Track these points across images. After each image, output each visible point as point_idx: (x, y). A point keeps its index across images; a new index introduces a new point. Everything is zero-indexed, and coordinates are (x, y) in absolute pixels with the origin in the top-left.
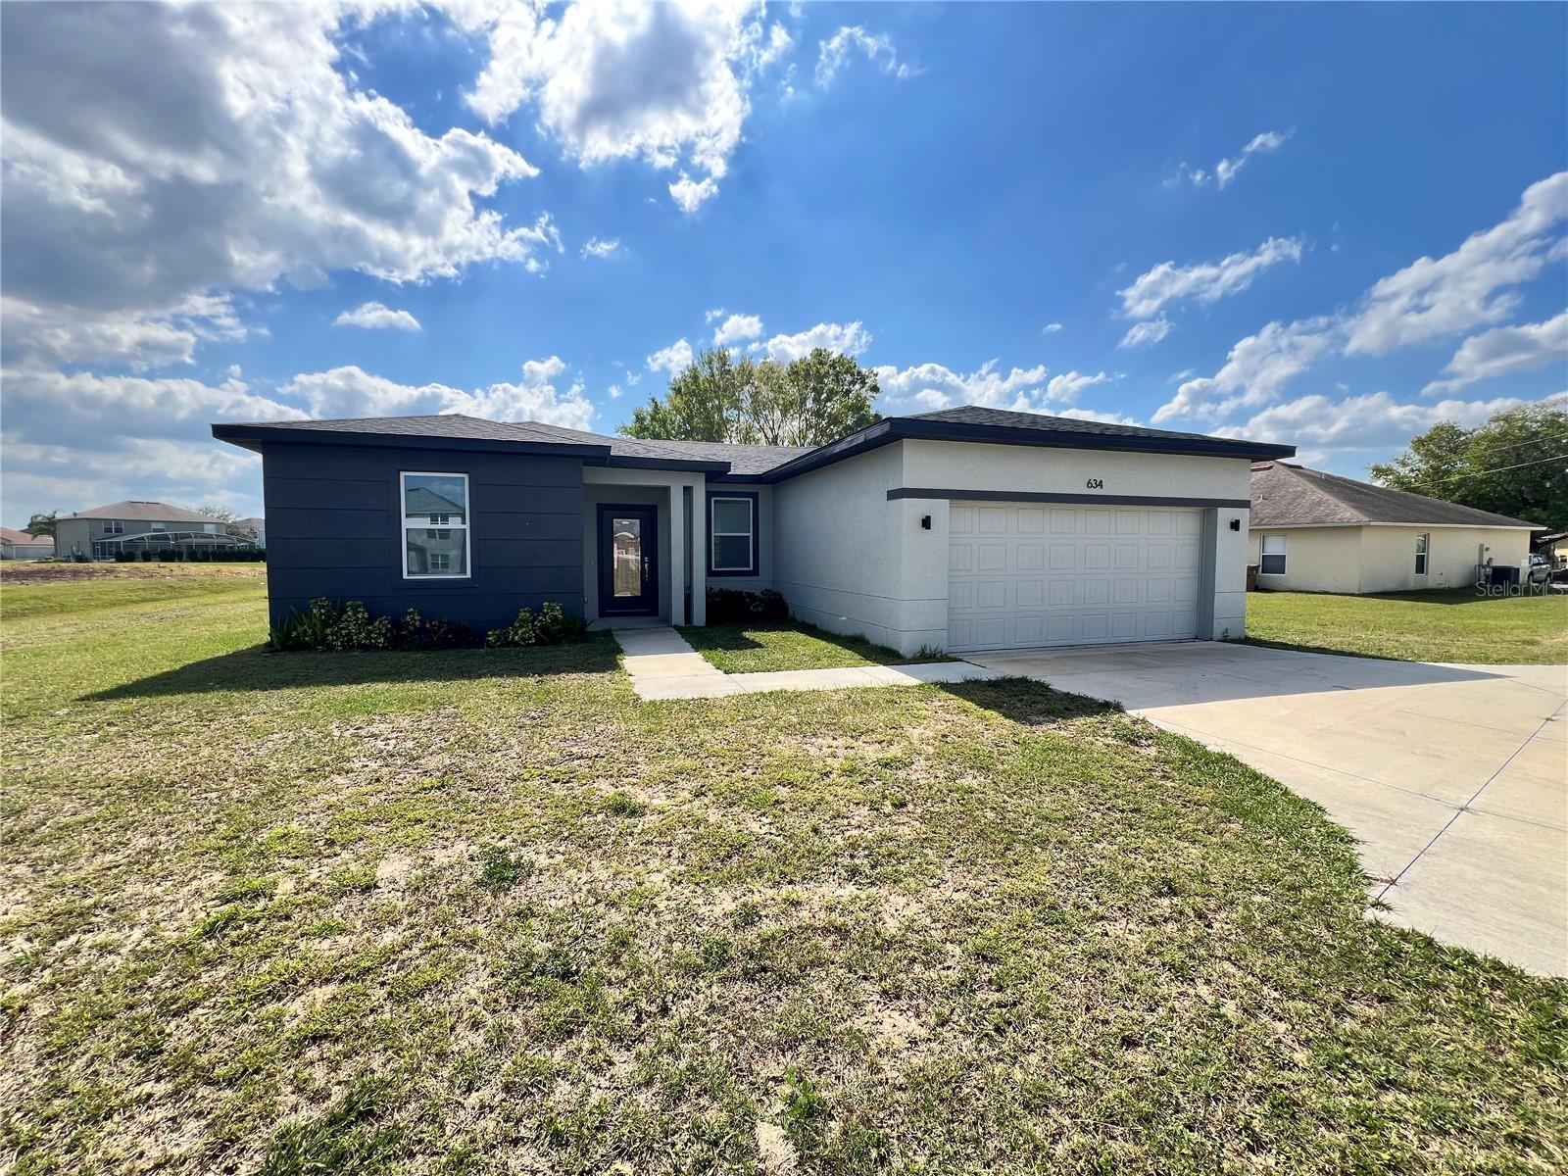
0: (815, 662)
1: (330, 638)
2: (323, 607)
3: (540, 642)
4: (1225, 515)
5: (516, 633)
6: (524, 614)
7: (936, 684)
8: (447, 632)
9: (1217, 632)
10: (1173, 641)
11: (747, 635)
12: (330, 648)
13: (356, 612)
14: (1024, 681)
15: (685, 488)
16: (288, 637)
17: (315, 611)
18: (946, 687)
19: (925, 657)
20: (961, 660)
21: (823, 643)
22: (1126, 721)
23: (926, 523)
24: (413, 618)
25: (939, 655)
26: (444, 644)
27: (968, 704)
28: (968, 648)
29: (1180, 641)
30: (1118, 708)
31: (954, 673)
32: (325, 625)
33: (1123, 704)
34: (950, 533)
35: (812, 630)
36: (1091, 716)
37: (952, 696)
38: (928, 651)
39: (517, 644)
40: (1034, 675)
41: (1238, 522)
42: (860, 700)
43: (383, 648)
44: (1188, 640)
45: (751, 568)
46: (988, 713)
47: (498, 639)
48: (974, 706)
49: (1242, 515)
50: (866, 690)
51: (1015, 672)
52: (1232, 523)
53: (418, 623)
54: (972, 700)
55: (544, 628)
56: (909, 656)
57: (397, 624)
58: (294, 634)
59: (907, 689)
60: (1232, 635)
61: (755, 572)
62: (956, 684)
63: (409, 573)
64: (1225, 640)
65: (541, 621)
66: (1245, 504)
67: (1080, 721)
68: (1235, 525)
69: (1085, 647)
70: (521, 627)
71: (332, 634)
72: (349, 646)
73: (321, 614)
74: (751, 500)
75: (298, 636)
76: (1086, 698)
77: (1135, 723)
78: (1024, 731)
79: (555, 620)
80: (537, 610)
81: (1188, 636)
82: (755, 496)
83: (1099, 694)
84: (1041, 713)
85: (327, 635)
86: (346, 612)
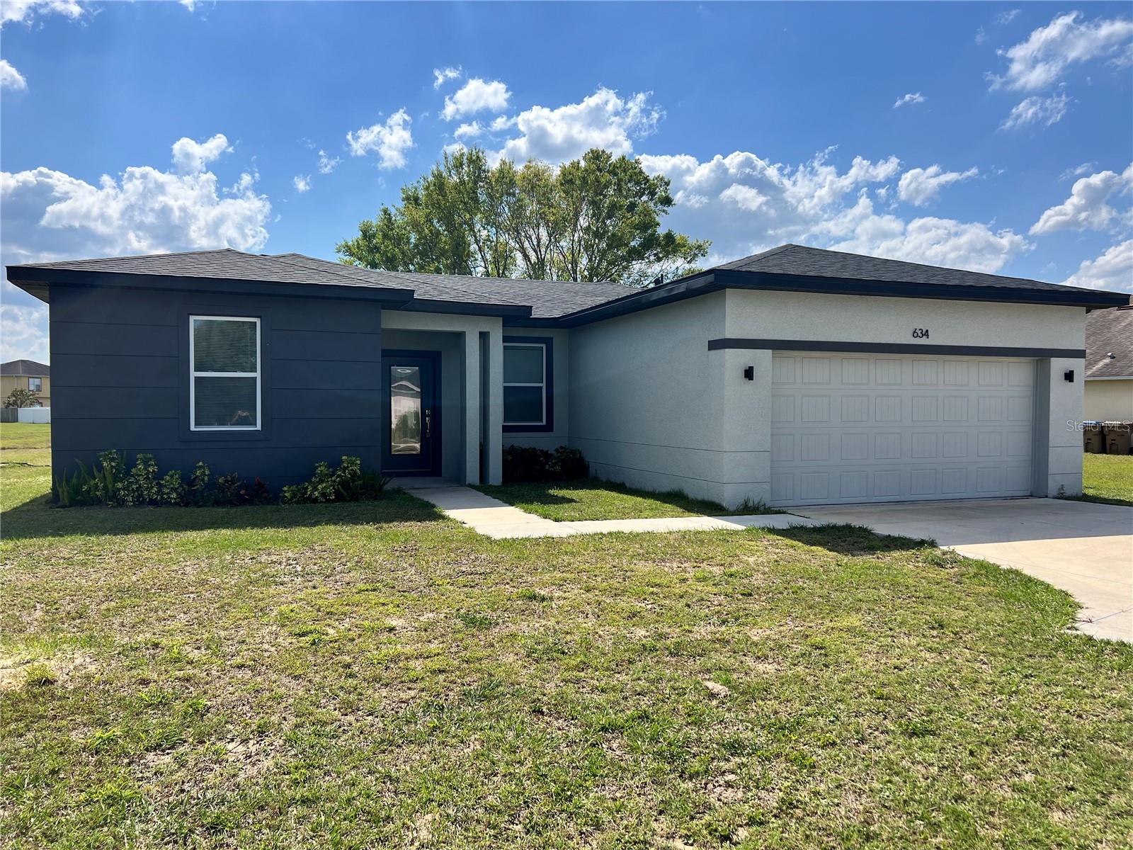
0: (638, 513)
1: (122, 493)
2: (113, 460)
3: (339, 497)
4: (1058, 366)
5: (315, 489)
6: (321, 469)
7: (763, 529)
8: (240, 487)
9: (1052, 488)
10: (1005, 498)
11: (551, 492)
12: (121, 503)
13: (146, 465)
14: (848, 527)
15: (481, 333)
16: (77, 491)
17: (105, 464)
18: (772, 531)
19: (747, 509)
20: (784, 513)
21: (639, 499)
22: (938, 553)
23: (749, 374)
24: (202, 472)
25: (762, 508)
26: (239, 501)
27: (795, 543)
28: (791, 503)
29: (1013, 498)
30: (933, 544)
31: (781, 522)
32: (115, 480)
33: (937, 541)
34: (773, 383)
35: (621, 488)
36: (907, 550)
37: (779, 537)
38: (751, 504)
39: (315, 501)
40: (856, 522)
41: (1072, 372)
42: (697, 538)
43: (176, 504)
44: (1023, 497)
45: (544, 423)
46: (813, 548)
47: (294, 495)
48: (800, 544)
49: (1076, 364)
50: (699, 532)
51: (840, 521)
52: (1066, 374)
53: (206, 478)
54: (799, 540)
55: (344, 484)
56: (732, 509)
57: (188, 481)
58: (85, 488)
59: (736, 532)
60: (1068, 492)
61: (549, 428)
62: (783, 530)
63: (197, 424)
64: (1061, 496)
65: (338, 476)
66: (1080, 354)
67: (896, 554)
68: (1069, 376)
69: (913, 502)
70: (321, 481)
71: (124, 489)
72: (140, 501)
73: (112, 467)
74: (544, 346)
75: (88, 492)
76: (905, 539)
77: (944, 554)
78: (846, 559)
79: (354, 474)
80: (335, 464)
81: (1021, 493)
82: (549, 342)
83: (916, 535)
84: (862, 549)
85: (119, 490)
86: (135, 466)
